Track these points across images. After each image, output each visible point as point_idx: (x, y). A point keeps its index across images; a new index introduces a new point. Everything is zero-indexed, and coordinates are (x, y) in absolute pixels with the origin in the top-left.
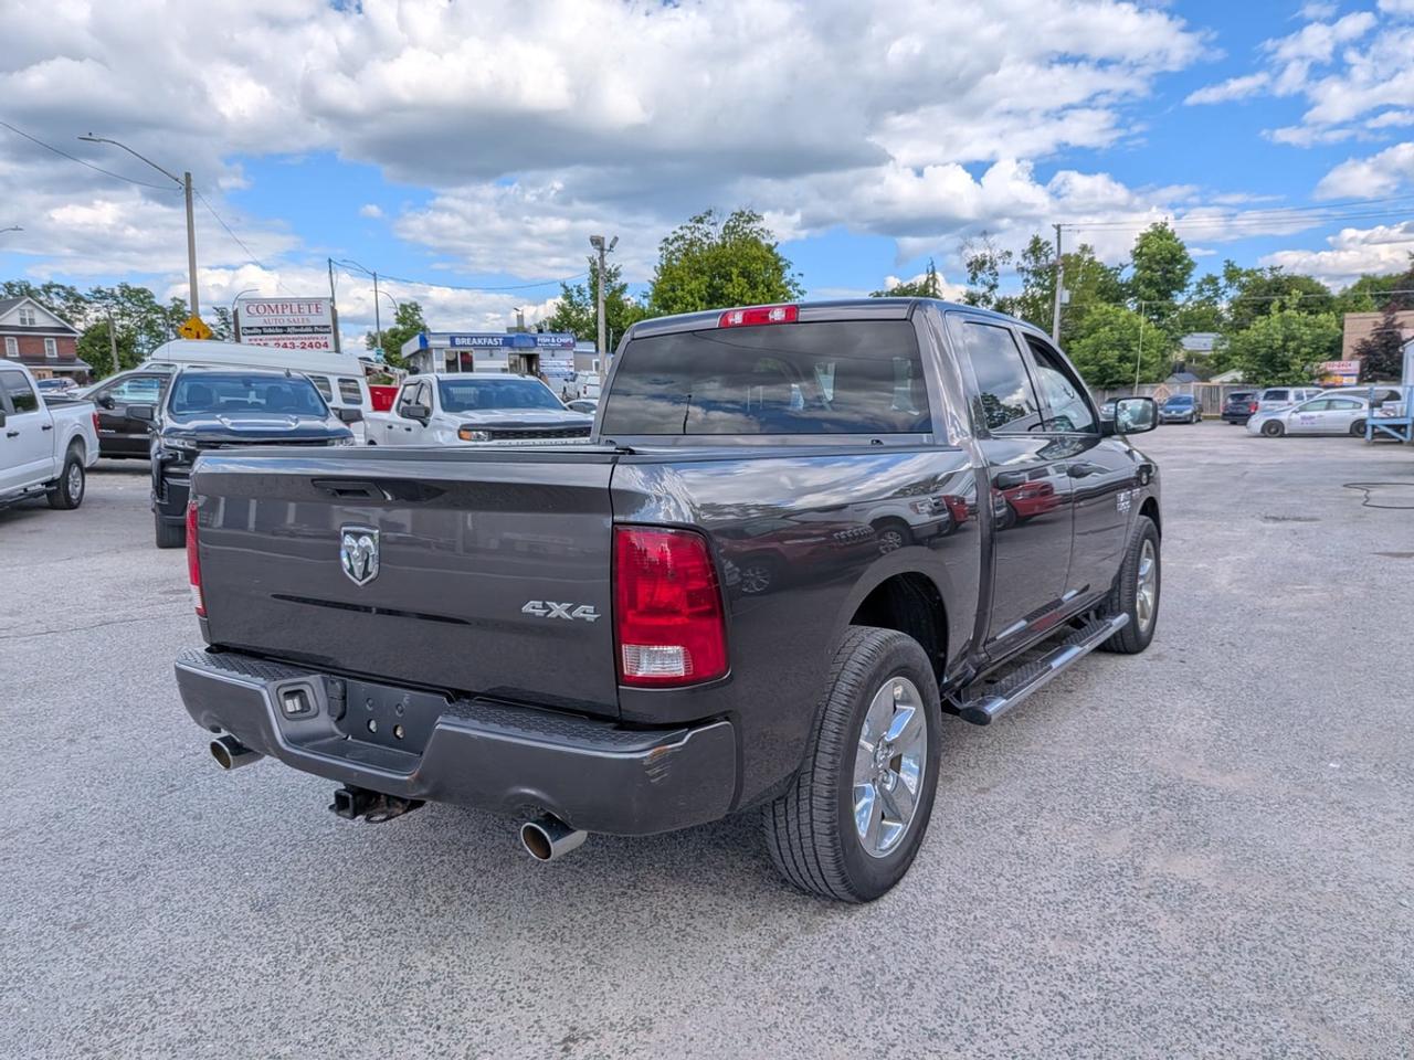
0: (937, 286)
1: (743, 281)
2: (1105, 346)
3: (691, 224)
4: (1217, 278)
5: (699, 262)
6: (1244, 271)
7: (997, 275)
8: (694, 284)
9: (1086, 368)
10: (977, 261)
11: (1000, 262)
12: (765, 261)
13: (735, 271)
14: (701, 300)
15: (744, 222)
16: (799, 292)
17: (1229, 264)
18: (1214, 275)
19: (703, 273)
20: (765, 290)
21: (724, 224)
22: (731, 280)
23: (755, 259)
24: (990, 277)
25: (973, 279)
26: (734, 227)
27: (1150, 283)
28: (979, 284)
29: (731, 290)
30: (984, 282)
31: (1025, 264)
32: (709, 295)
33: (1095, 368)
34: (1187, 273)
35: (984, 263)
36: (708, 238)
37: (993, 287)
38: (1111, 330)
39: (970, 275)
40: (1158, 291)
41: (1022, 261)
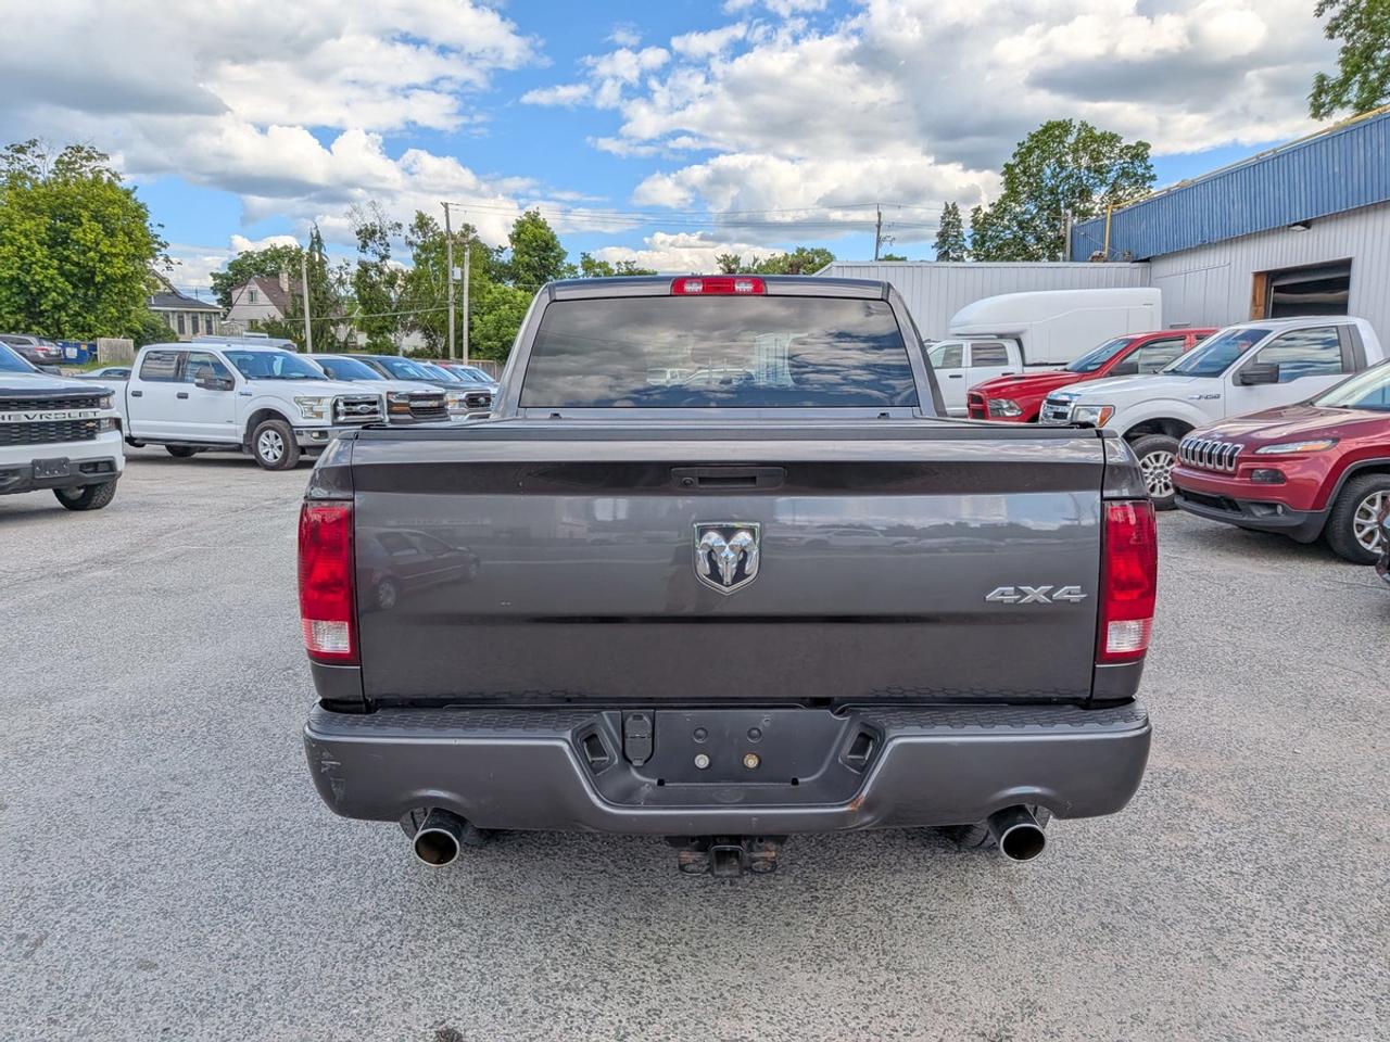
0: (323, 251)
1: (98, 227)
2: (506, 323)
3: (9, 153)
4: (576, 268)
5: (33, 199)
6: (597, 261)
7: (388, 245)
8: (28, 225)
9: (490, 343)
10: (366, 229)
11: (390, 233)
12: (124, 206)
13: (86, 214)
14: (41, 243)
15: (82, 158)
16: (160, 244)
17: (585, 256)
18: (573, 264)
19: (41, 212)
20: (127, 239)
21: (56, 158)
22: (81, 224)
23: (112, 202)
24: (382, 248)
25: (363, 247)
26: (69, 163)
27: (529, 267)
28: (370, 253)
29: (81, 235)
30: (374, 252)
31: (413, 238)
32: (51, 239)
33: (497, 344)
34: (559, 261)
35: (374, 232)
36: (33, 172)
37: (384, 258)
38: (511, 308)
39: (360, 243)
40: (536, 276)
41: (410, 235)
